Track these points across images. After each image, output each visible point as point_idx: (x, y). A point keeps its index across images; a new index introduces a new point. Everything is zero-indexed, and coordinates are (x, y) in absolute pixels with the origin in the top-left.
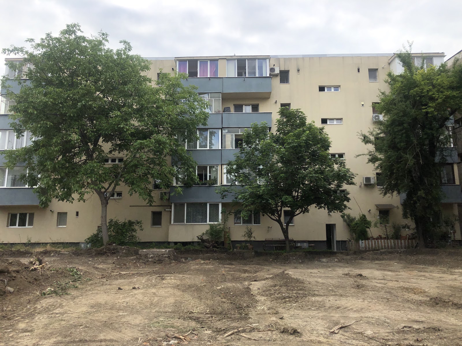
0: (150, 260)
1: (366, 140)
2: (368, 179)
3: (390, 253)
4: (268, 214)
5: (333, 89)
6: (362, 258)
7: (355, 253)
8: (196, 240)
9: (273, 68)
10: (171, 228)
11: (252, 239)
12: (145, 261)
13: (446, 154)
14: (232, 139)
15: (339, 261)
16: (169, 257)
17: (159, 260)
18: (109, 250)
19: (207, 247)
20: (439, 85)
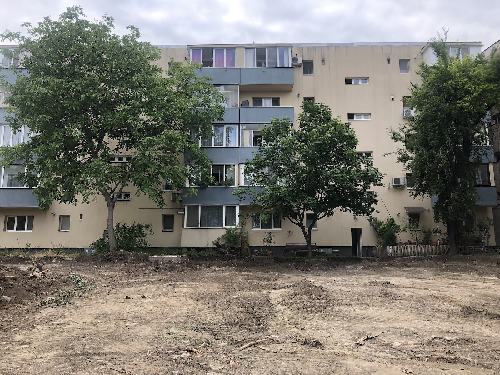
0: (161, 267)
1: (396, 137)
2: (397, 180)
3: (421, 259)
4: (289, 217)
5: (360, 82)
6: (390, 265)
7: (382, 259)
8: (211, 245)
9: (295, 58)
10: (184, 232)
11: (272, 244)
12: (156, 267)
13: (481, 153)
14: (251, 135)
15: (366, 269)
16: (181, 264)
17: (171, 267)
18: (116, 255)
19: (223, 254)
20: (476, 77)
